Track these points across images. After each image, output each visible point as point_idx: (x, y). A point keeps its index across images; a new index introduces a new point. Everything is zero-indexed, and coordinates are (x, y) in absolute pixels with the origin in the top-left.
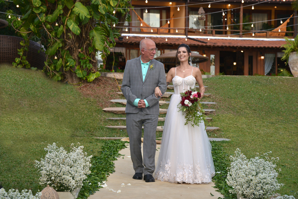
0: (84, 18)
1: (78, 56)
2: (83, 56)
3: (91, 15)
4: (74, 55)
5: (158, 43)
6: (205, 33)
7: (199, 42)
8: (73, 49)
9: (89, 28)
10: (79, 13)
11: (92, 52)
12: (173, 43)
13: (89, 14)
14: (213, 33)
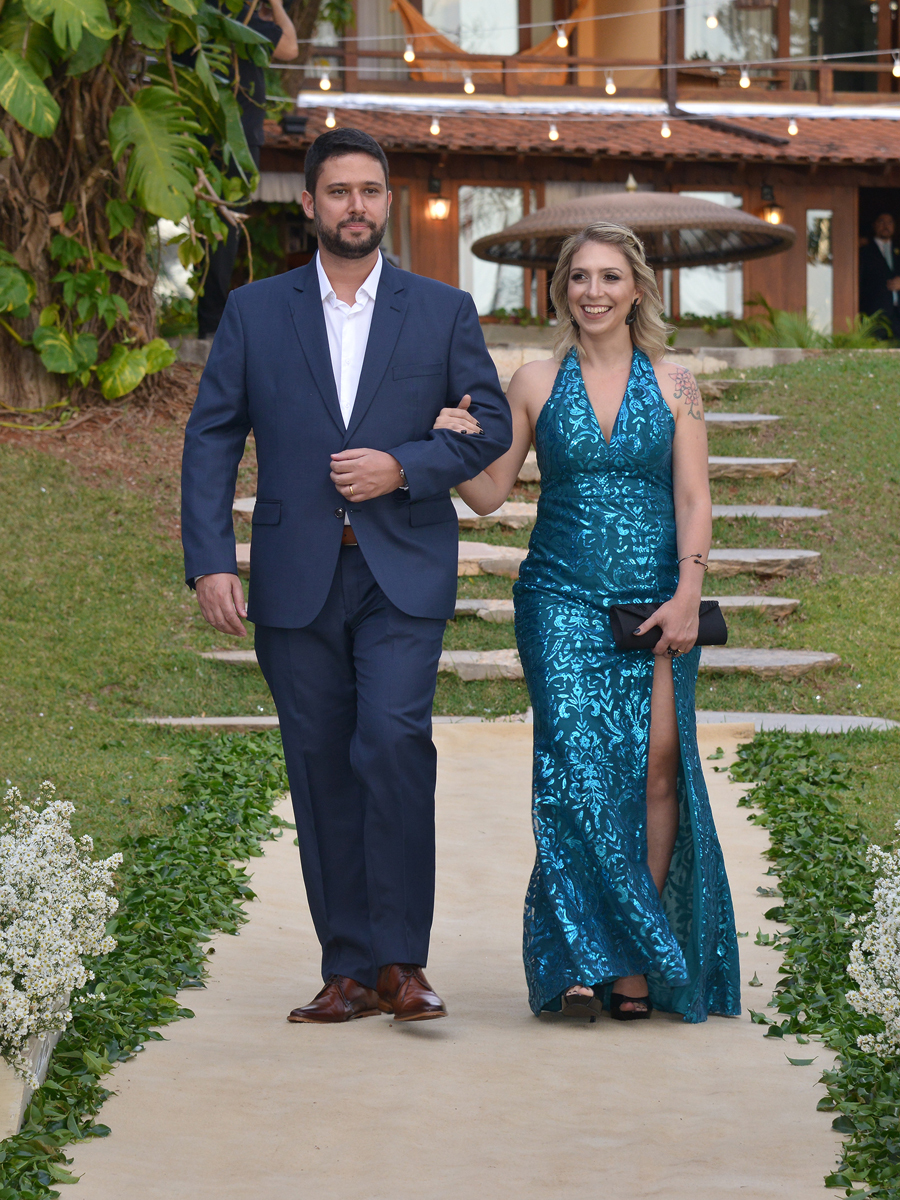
0: (76, 37)
1: (46, 253)
2: (76, 252)
3: (117, 20)
4: (26, 248)
5: (510, 149)
6: (775, 83)
7: (738, 140)
8: (17, 213)
9: (110, 92)
10: (48, 11)
11: (128, 227)
12: (592, 147)
13: (107, 15)
14: (822, 84)
